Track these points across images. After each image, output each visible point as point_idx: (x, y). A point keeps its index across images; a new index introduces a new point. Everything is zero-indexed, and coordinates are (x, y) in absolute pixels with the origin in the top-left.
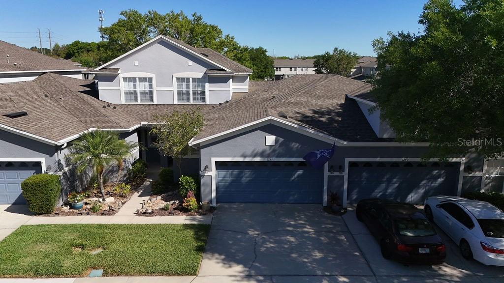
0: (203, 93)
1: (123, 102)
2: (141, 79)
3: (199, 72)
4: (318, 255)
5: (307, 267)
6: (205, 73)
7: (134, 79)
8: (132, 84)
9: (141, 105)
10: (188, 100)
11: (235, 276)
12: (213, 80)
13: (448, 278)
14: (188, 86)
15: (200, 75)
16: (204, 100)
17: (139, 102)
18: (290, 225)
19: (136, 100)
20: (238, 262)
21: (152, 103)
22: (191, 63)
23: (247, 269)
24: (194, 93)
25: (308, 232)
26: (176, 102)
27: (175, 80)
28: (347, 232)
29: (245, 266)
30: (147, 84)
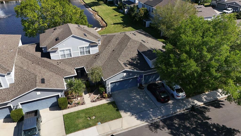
0: (89, 51)
1: (61, 59)
2: (66, 50)
3: (87, 44)
4: (144, 104)
5: (143, 108)
6: (90, 45)
7: (64, 50)
8: (63, 52)
9: (67, 59)
10: (84, 54)
11: (130, 116)
12: (92, 46)
13: (170, 104)
14: (83, 50)
15: (88, 45)
16: (89, 53)
17: (67, 58)
18: (133, 96)
19: (65, 57)
20: (128, 111)
21: (71, 57)
22: (84, 42)
23: (131, 113)
24: (86, 51)
25: (138, 98)
26: (80, 55)
27: (79, 48)
28: (147, 95)
29: (130, 112)
30: (69, 51)
